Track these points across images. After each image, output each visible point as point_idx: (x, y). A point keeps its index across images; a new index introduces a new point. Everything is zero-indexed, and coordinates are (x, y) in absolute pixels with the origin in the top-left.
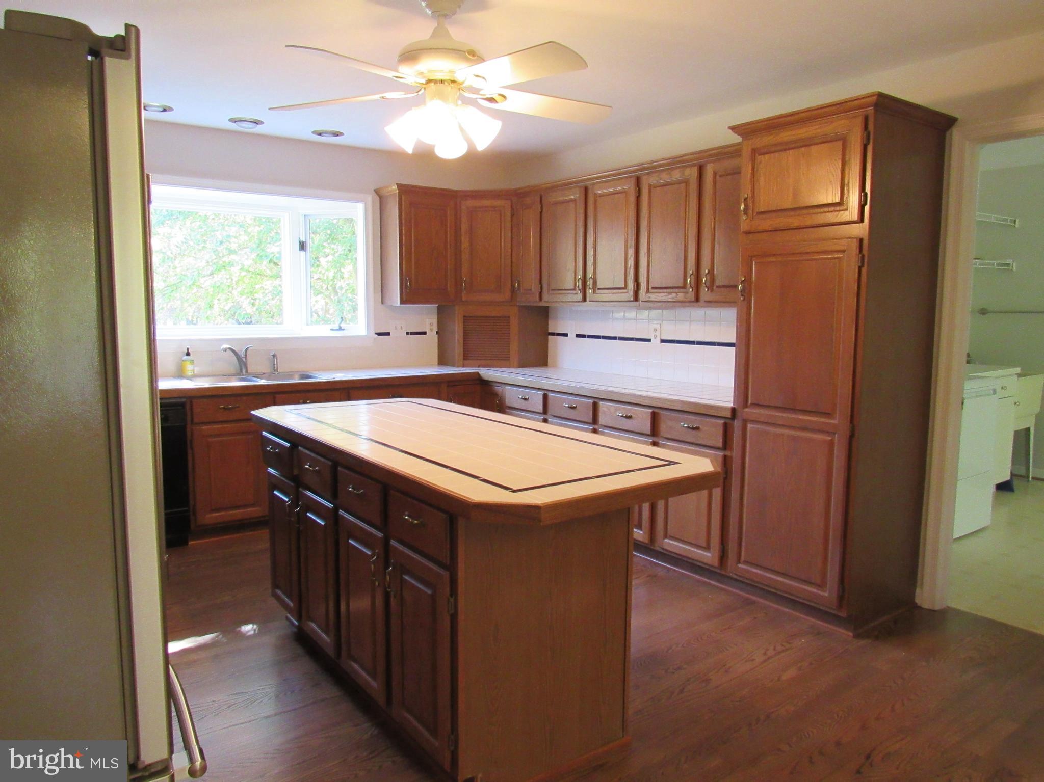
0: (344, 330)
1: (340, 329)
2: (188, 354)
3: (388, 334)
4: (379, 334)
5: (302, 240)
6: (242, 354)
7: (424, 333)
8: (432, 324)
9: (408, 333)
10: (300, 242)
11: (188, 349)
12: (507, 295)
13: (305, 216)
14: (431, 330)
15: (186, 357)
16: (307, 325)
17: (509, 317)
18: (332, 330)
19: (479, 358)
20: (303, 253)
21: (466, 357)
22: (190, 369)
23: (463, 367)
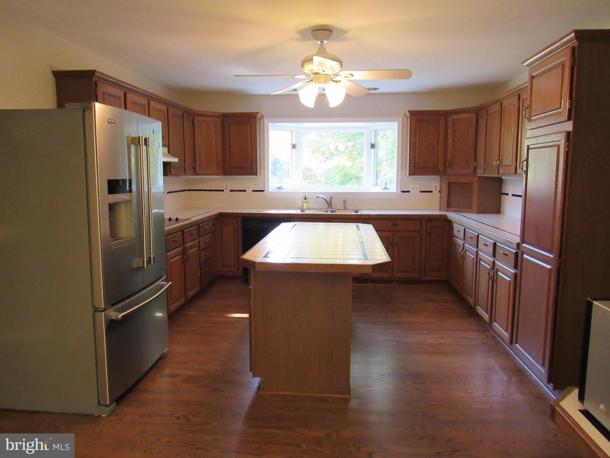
0: (387, 189)
1: (386, 188)
2: (305, 199)
3: (409, 192)
4: (403, 192)
5: (372, 143)
6: (328, 200)
7: (432, 192)
8: (436, 187)
9: (421, 192)
10: (371, 144)
11: (305, 197)
12: (471, 170)
13: (375, 130)
14: (436, 190)
15: (304, 200)
16: (374, 186)
17: (473, 183)
18: (382, 189)
19: (455, 207)
20: (373, 150)
21: (448, 206)
22: (305, 206)
23: (447, 211)
